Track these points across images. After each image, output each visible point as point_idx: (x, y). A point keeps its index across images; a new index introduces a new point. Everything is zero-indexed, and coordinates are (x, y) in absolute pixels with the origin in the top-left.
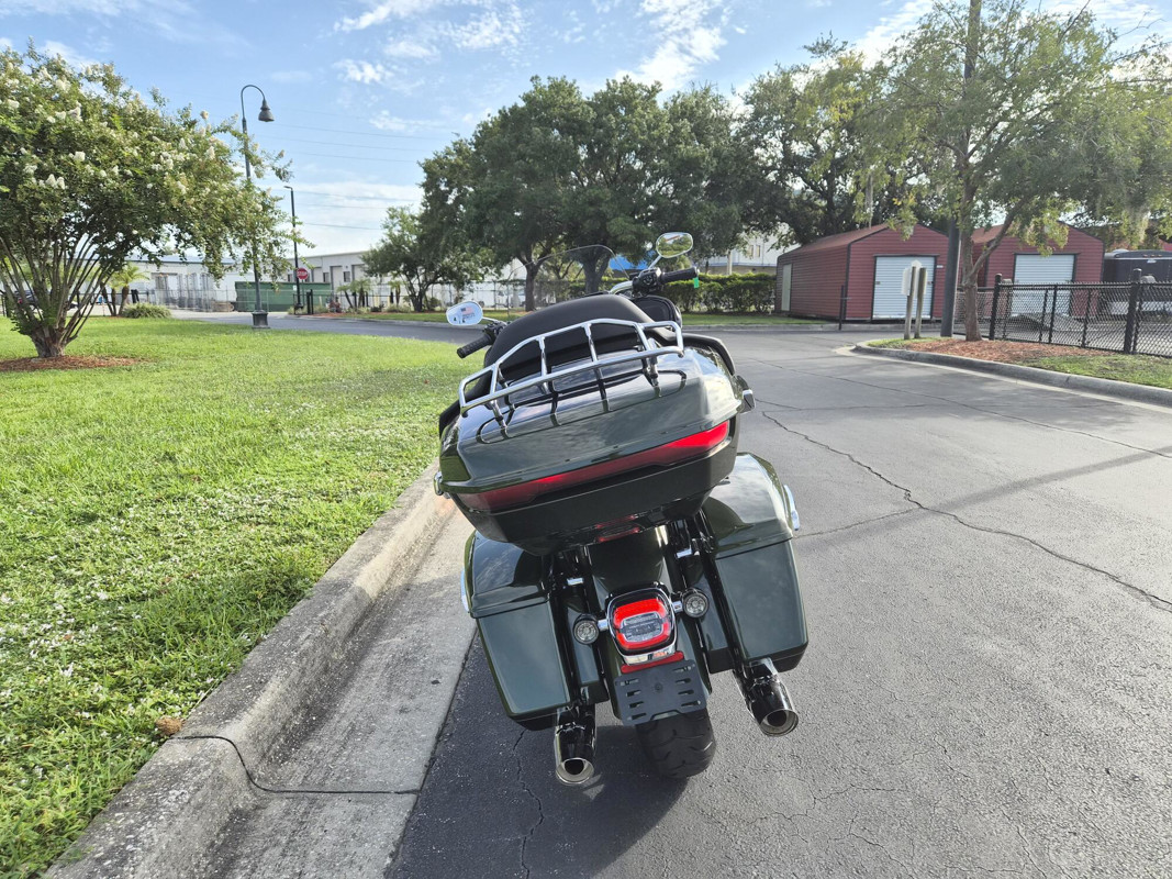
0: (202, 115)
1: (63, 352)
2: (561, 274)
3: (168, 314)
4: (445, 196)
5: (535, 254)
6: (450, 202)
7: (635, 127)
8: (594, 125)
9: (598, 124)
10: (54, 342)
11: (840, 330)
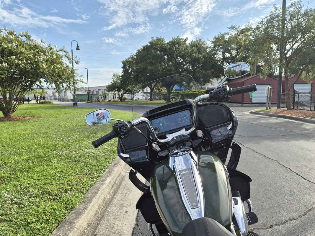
0: (55, 46)
1: (11, 116)
2: (160, 91)
3: (52, 103)
4: (128, 70)
5: (153, 85)
6: (129, 72)
7: (181, 49)
8: (169, 50)
9: (170, 49)
10: (9, 113)
11: (242, 106)
